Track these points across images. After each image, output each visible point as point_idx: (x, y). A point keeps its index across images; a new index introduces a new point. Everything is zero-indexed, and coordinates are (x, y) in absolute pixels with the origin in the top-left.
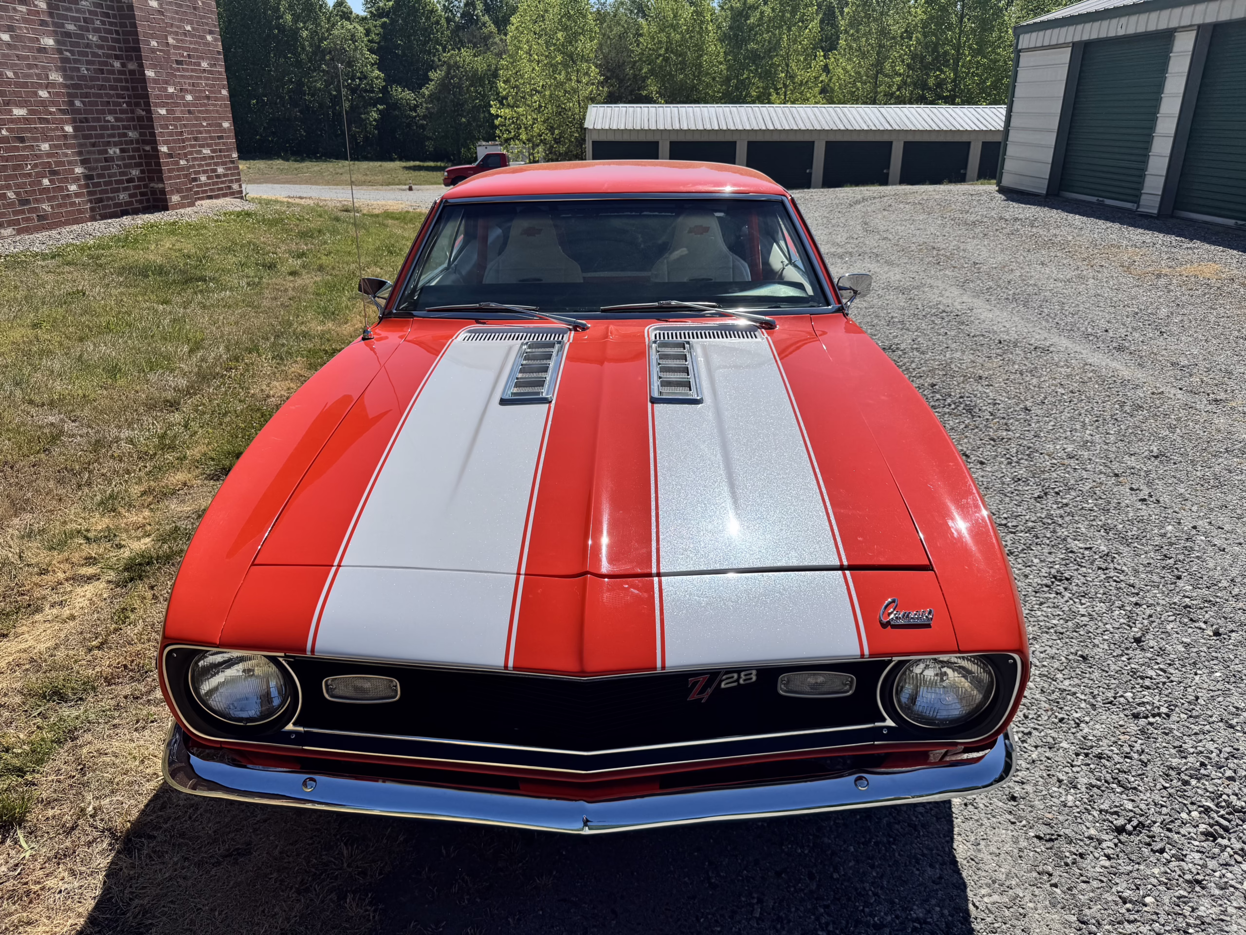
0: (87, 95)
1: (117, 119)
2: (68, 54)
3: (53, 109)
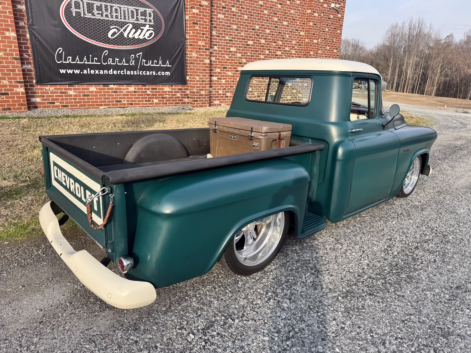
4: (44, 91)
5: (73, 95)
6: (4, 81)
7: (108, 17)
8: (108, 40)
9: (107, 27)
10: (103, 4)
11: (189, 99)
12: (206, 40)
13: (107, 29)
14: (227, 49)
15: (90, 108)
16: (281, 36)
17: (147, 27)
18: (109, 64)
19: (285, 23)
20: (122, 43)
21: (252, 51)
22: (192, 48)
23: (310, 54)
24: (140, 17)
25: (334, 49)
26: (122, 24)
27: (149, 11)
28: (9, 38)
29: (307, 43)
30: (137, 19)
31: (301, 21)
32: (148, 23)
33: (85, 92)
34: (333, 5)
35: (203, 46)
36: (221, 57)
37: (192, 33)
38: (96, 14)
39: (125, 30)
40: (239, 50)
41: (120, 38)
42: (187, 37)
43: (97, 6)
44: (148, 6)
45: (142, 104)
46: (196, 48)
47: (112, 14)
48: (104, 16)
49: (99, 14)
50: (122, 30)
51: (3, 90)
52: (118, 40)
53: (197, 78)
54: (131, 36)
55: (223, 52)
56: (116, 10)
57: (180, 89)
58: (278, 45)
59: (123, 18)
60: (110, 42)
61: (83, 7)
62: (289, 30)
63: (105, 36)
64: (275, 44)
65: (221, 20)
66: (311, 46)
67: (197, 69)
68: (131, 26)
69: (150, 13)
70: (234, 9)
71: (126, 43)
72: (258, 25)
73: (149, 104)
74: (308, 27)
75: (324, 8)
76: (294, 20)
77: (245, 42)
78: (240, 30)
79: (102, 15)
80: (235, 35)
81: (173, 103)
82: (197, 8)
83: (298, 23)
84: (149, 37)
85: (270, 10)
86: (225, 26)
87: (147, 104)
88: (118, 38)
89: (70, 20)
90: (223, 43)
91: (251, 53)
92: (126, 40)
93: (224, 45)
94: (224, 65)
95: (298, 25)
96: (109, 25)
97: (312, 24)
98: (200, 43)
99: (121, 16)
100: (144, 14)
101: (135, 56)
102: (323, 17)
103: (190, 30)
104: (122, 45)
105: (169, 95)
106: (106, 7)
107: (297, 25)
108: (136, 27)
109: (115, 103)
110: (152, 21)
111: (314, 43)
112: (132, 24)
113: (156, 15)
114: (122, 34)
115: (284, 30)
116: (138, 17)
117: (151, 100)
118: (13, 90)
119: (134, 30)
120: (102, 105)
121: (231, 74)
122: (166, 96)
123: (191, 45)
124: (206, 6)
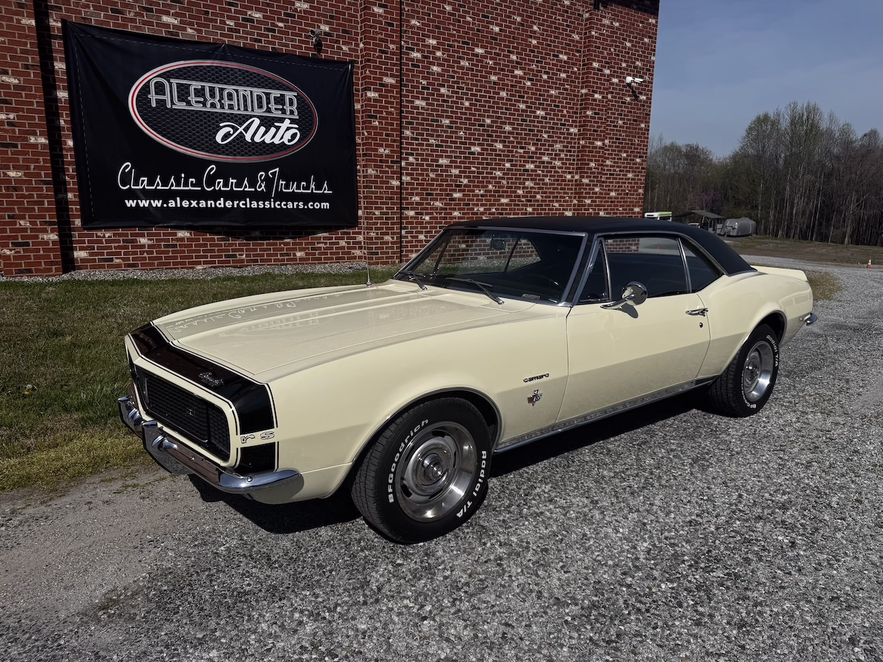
0: (545, 193)
1: (560, 205)
2: (540, 172)
3: (524, 200)
4: (95, 238)
5: (147, 246)
6: (22, 222)
7: (215, 107)
8: (215, 147)
9: (213, 124)
10: (207, 85)
11: (363, 250)
12: (393, 146)
13: (214, 128)
14: (432, 160)
15: (178, 268)
16: (533, 135)
17: (287, 123)
18: (217, 189)
19: (540, 113)
20: (242, 151)
21: (478, 163)
22: (367, 160)
23: (590, 166)
24: (273, 106)
25: (636, 157)
26: (241, 119)
27: (289, 95)
28: (35, 146)
29: (583, 147)
30: (269, 110)
31: (570, 108)
32: (288, 115)
33: (168, 240)
34: (629, 79)
35: (387, 156)
36: (422, 175)
37: (366, 134)
38: (193, 102)
39: (246, 130)
40: (456, 162)
41: (238, 144)
42: (359, 141)
43: (195, 89)
44: (288, 88)
45: (275, 260)
46: (376, 161)
47: (222, 101)
48: (209, 106)
49: (199, 102)
50: (241, 129)
51: (20, 236)
52: (234, 146)
53: (377, 213)
54: (257, 139)
55: (425, 167)
56: (230, 95)
57: (345, 233)
58: (528, 153)
59: (242, 108)
60: (219, 150)
61: (171, 92)
62: (548, 125)
63: (210, 140)
64: (522, 151)
65: (420, 111)
66: (590, 152)
67: (376, 198)
68: (257, 122)
69: (291, 100)
70: (443, 90)
71: (250, 151)
72: (489, 116)
73: (288, 260)
74: (584, 119)
75: (613, 84)
76: (558, 106)
77: (465, 148)
78: (456, 128)
79: (204, 105)
80: (447, 137)
81: (332, 259)
82: (375, 90)
83: (565, 112)
84: (289, 141)
85: (512, 91)
86: (428, 120)
87: (283, 260)
88: (235, 144)
89: (146, 114)
90: (424, 150)
91: (478, 168)
92: (249, 147)
93: (427, 155)
94: (427, 189)
95: (564, 116)
96: (217, 122)
97: (591, 113)
98: (381, 150)
99: (238, 105)
100: (279, 101)
101: (267, 175)
102: (612, 101)
103: (363, 129)
104: (242, 155)
105: (326, 243)
106: (212, 90)
107: (562, 116)
108: (266, 123)
109: (224, 259)
110: (296, 113)
111: (596, 147)
112: (258, 117)
113: (303, 102)
114: (241, 136)
115: (538, 125)
116: (269, 106)
117: (292, 252)
118: (37, 237)
119: (263, 129)
120: (199, 263)
121: (441, 205)
122: (319, 245)
123: (365, 155)
124: (392, 86)
